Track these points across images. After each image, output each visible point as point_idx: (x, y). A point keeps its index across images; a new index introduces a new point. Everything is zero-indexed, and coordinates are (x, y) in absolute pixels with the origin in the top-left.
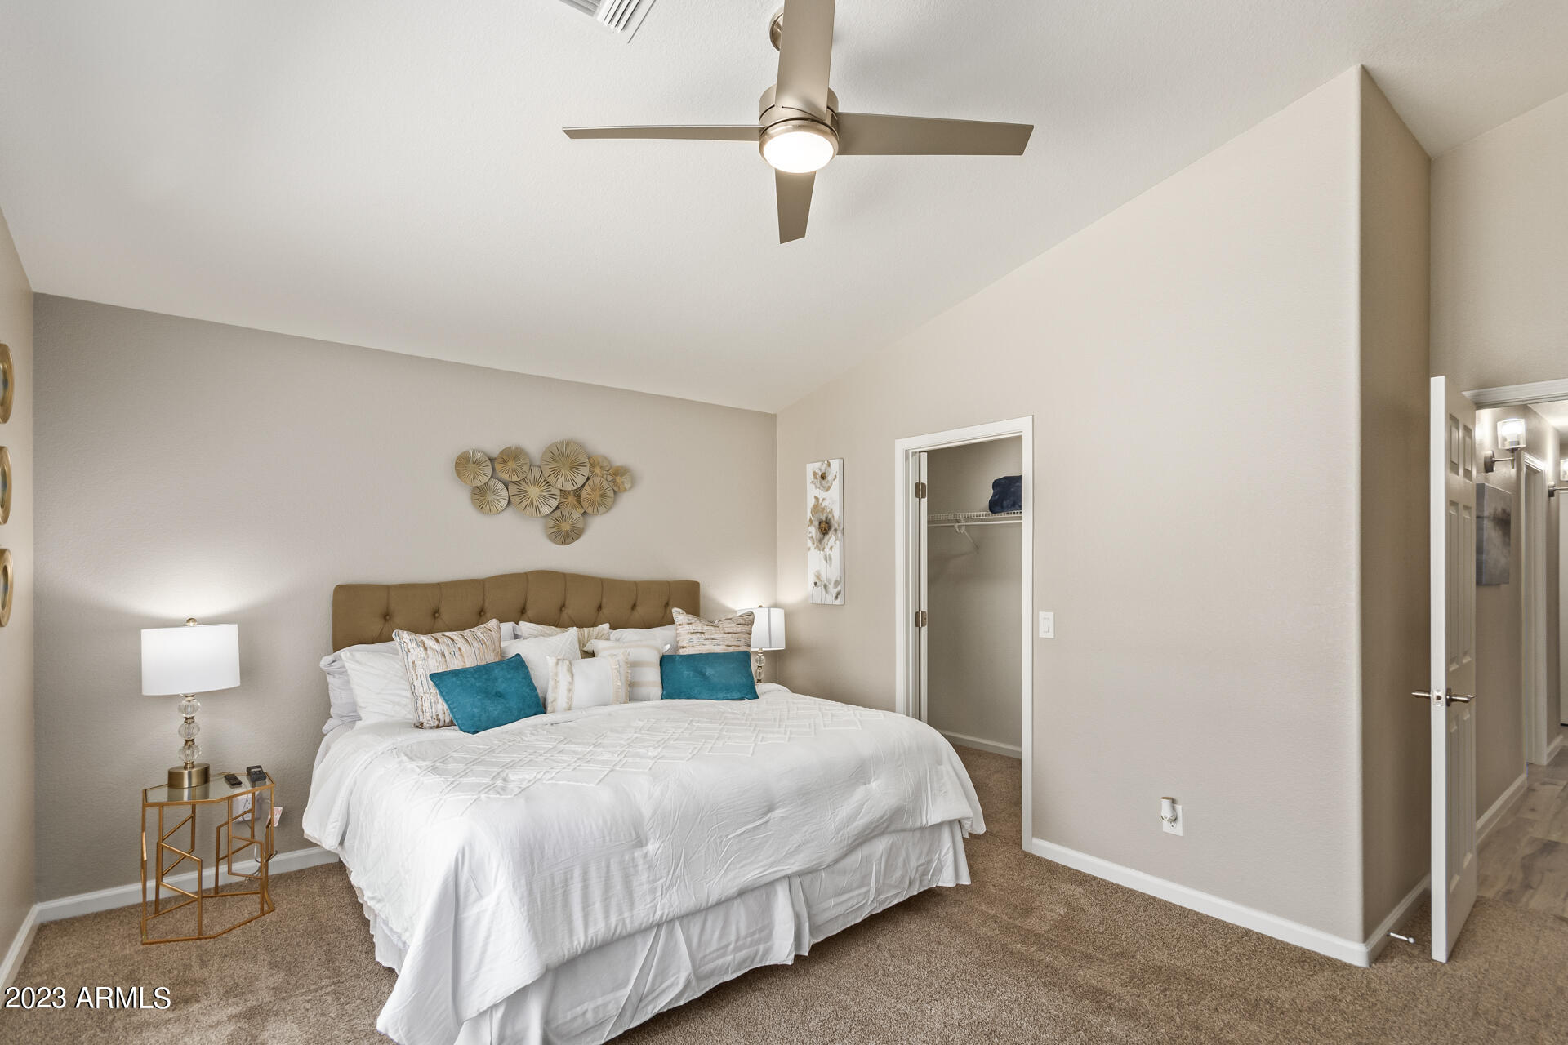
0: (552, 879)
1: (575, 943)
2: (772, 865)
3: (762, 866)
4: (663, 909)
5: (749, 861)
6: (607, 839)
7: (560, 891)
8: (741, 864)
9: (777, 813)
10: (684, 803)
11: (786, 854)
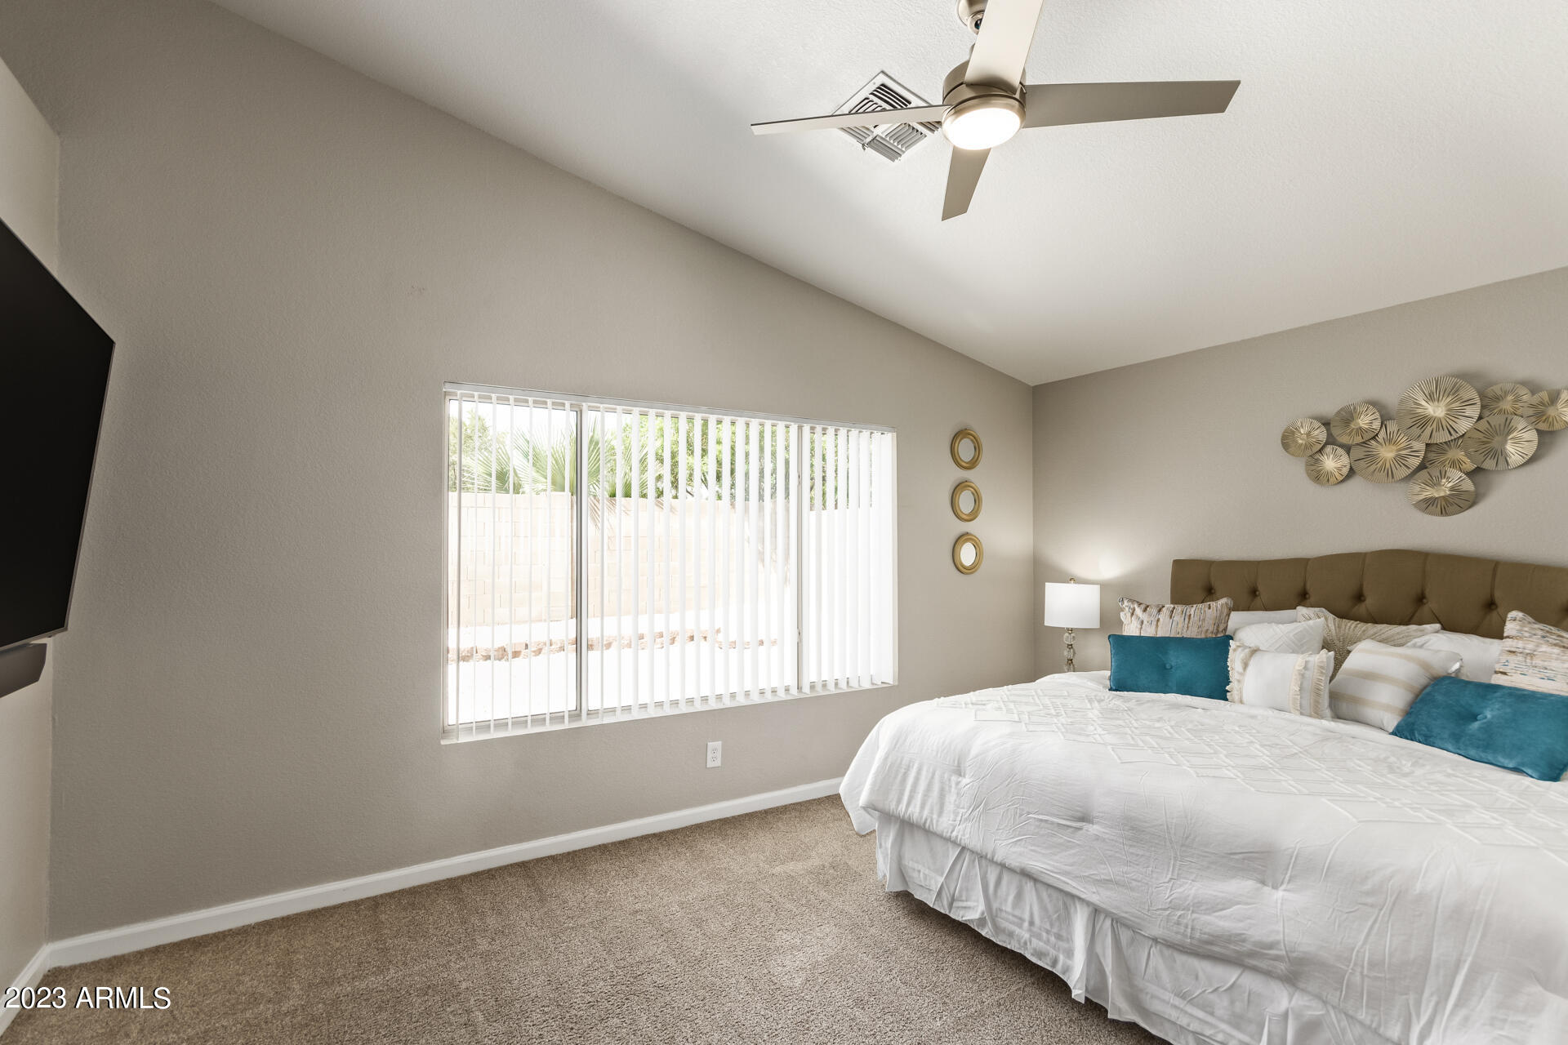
0: (902, 760)
1: (899, 809)
2: (1066, 874)
3: (1053, 866)
4: (959, 832)
5: (1043, 851)
6: (939, 755)
7: (903, 771)
8: (1033, 848)
9: (1094, 829)
10: (1003, 761)
11: (1088, 877)
